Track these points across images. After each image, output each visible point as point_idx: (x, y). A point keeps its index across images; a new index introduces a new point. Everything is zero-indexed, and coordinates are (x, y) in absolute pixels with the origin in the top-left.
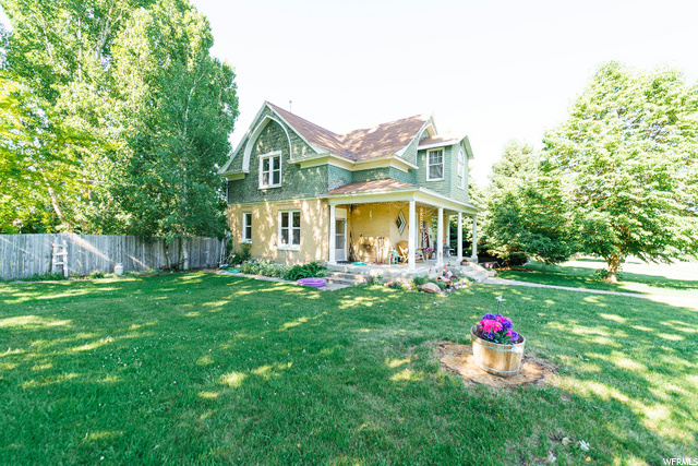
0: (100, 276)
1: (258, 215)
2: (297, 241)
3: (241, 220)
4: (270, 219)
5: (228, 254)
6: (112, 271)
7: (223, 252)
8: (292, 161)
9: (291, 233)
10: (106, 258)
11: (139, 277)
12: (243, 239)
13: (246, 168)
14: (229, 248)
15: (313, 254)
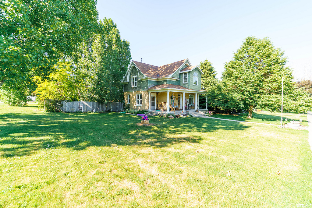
0: (90, 112)
1: (131, 96)
2: (141, 104)
3: (127, 97)
4: (134, 97)
5: (124, 107)
6: (93, 111)
7: (122, 107)
8: (139, 79)
9: (140, 101)
10: (91, 108)
11: (99, 113)
12: (128, 103)
13: (128, 81)
14: (124, 105)
15: (145, 107)
